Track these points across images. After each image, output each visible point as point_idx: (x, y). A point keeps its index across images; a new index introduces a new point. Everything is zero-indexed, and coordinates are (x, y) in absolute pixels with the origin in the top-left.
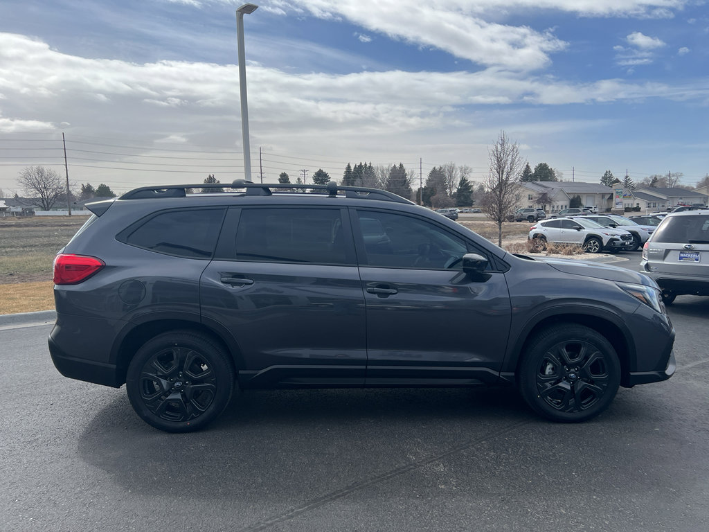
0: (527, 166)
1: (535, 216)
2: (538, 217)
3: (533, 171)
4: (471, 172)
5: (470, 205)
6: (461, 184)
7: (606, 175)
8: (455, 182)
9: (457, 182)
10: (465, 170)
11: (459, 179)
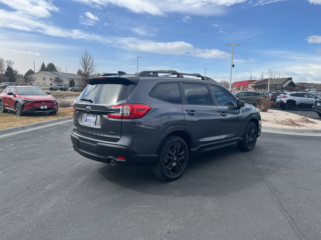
0: (43, 63)
1: (64, 88)
2: (65, 89)
3: (47, 67)
4: (13, 63)
5: (14, 81)
6: (8, 69)
7: (79, 71)
8: (4, 68)
9: (5, 68)
10: (10, 62)
11: (6, 67)
